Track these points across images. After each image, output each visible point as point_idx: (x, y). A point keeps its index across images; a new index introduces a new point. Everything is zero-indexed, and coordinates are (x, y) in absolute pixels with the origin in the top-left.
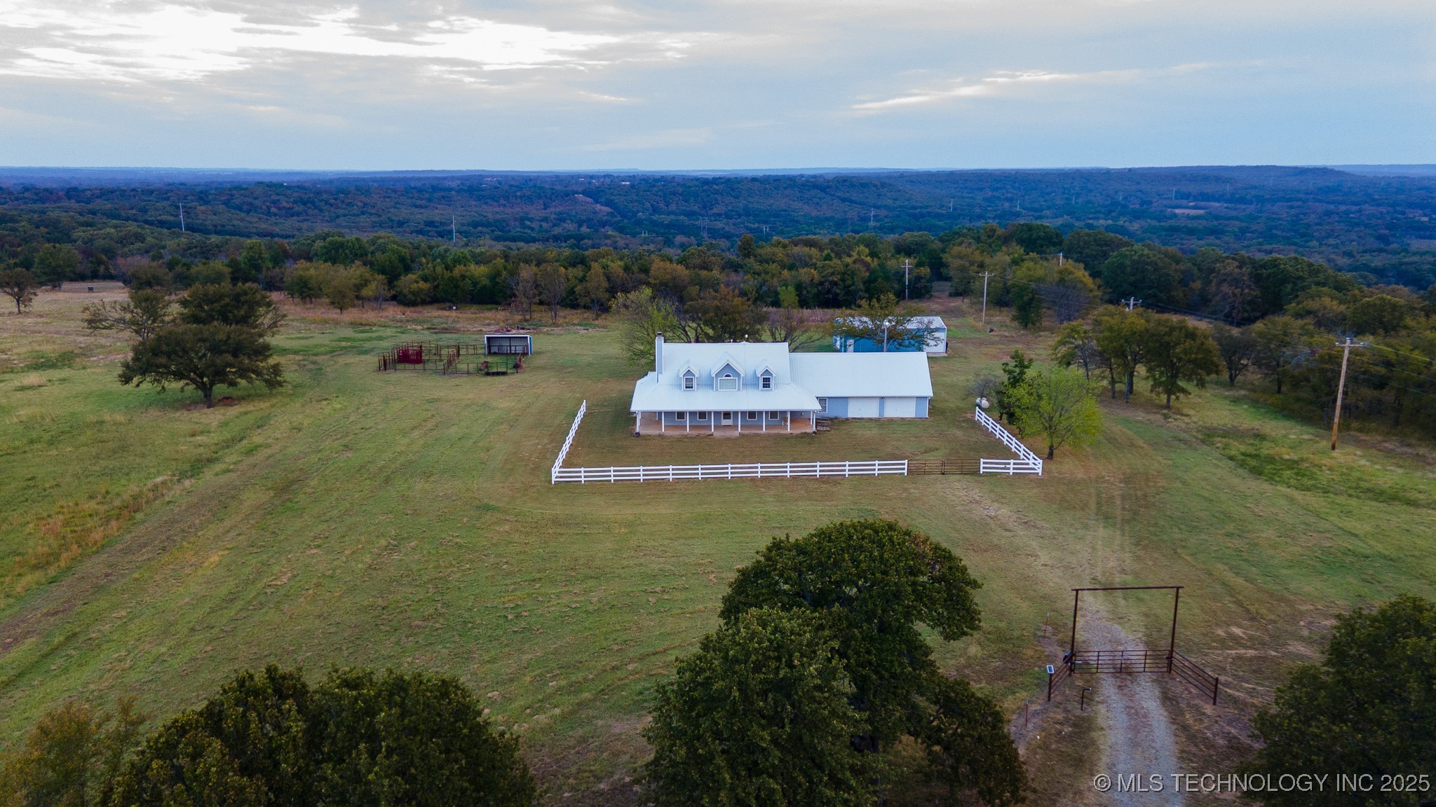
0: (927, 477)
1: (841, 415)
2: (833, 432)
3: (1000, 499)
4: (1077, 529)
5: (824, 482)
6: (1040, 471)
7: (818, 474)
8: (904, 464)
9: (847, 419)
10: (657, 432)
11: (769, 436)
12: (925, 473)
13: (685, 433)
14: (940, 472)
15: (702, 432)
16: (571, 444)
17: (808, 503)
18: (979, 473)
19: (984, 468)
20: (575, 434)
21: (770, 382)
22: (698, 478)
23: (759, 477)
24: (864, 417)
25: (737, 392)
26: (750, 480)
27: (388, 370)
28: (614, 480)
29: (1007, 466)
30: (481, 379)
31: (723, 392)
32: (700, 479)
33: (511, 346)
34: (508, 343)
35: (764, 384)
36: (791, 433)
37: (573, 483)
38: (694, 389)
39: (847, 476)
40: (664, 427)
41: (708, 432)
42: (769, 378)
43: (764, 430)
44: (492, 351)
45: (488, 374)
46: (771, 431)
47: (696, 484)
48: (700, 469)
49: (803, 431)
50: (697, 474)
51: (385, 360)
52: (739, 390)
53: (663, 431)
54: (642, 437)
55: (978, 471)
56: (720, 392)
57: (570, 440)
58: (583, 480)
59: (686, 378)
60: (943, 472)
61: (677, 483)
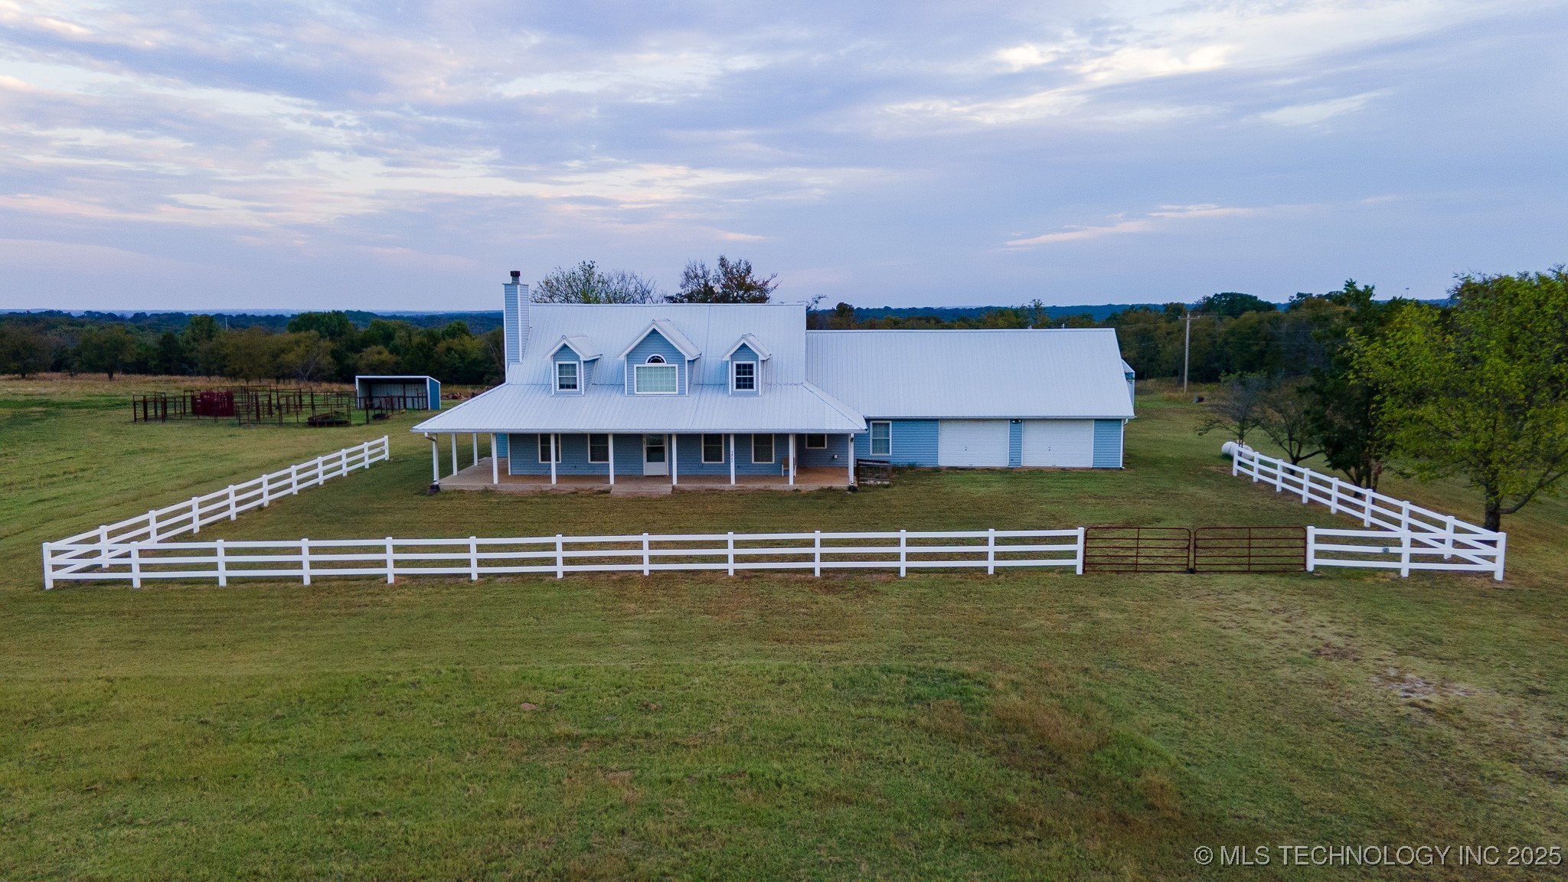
0: (1144, 579)
1: (923, 460)
2: (895, 489)
5: (829, 589)
6: (1498, 569)
7: (817, 565)
8: (1073, 540)
9: (937, 470)
10: (479, 485)
11: (741, 494)
12: (1136, 569)
13: (545, 486)
14: (1185, 568)
15: (587, 485)
16: (260, 508)
17: (749, 646)
18: (1310, 568)
19: (1319, 554)
20: (299, 491)
21: (751, 373)
22: (469, 575)
23: (646, 573)
24: (975, 465)
25: (675, 395)
26: (614, 582)
27: (151, 419)
28: (229, 579)
29: (1393, 550)
30: (293, 430)
31: (644, 396)
32: (474, 577)
33: (405, 398)
34: (400, 393)
35: (738, 380)
36: (797, 490)
37: (109, 587)
38: (575, 387)
39: (903, 574)
40: (499, 473)
41: (603, 487)
42: (751, 366)
43: (733, 482)
44: (376, 406)
45: (313, 423)
46: (750, 486)
47: (453, 590)
48: (473, 549)
49: (826, 485)
50: (466, 563)
51: (145, 403)
52: (682, 393)
53: (496, 481)
54: (440, 495)
55: (1305, 565)
56: (639, 396)
57: (265, 500)
58: (136, 576)
59: (560, 365)
60: (1191, 565)
61: (401, 587)
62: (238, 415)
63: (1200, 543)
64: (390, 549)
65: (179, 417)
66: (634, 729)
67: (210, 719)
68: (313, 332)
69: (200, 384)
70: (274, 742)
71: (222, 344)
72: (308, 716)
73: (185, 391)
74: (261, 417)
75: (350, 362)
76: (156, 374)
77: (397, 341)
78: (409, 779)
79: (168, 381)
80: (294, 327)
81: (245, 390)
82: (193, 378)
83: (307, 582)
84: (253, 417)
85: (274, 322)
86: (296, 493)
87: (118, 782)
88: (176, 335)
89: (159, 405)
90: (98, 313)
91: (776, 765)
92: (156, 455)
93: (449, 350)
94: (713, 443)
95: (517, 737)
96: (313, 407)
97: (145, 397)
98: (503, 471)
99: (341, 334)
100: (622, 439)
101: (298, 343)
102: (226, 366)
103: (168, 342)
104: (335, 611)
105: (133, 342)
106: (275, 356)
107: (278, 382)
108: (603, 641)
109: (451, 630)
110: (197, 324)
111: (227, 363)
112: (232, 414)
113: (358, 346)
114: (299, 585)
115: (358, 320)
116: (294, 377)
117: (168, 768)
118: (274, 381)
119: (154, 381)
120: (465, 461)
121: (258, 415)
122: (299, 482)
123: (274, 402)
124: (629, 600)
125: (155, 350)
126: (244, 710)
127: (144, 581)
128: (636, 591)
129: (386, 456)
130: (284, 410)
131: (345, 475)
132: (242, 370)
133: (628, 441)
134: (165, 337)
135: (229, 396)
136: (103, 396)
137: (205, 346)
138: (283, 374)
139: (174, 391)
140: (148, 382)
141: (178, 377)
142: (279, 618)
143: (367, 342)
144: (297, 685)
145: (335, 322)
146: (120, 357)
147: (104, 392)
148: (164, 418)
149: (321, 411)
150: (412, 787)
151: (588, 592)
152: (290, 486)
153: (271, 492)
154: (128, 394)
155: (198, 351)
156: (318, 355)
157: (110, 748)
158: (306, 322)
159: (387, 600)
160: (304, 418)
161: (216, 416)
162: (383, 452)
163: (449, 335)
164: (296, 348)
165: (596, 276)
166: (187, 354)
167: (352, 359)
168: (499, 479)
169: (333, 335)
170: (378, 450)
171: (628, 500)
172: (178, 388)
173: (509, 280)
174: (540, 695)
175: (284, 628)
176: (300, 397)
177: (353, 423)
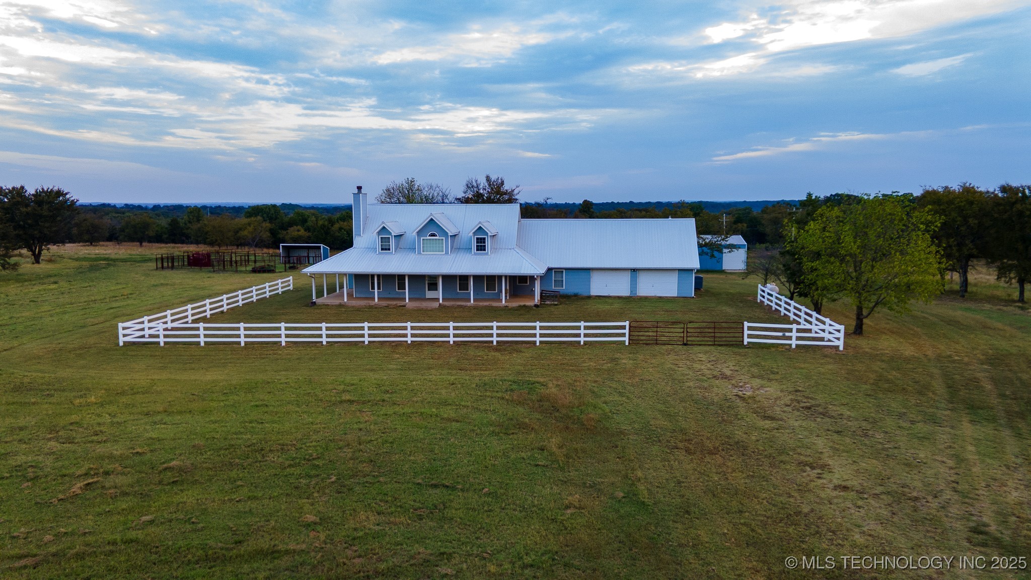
0: (658, 347)
1: (582, 292)
2: (561, 306)
3: (767, 375)
4: (913, 422)
5: (500, 351)
6: (841, 344)
8: (624, 327)
9: (589, 297)
10: (337, 302)
12: (657, 343)
13: (371, 303)
14: (682, 343)
15: (394, 303)
16: (222, 312)
17: (446, 371)
18: (745, 343)
19: (750, 336)
20: (243, 304)
21: (484, 243)
22: (322, 342)
23: (409, 342)
24: (611, 295)
25: (443, 255)
26: (393, 346)
27: (166, 268)
28: (206, 343)
29: (787, 334)
30: (244, 275)
31: (426, 255)
32: (324, 343)
33: (308, 257)
34: (306, 255)
35: (477, 246)
36: (506, 306)
37: (149, 346)
38: (389, 249)
39: (538, 344)
40: (347, 296)
41: (402, 303)
42: (484, 239)
43: (472, 301)
44: (292, 261)
45: (254, 271)
46: (481, 304)
47: (313, 348)
48: (324, 329)
49: (522, 304)
50: (320, 336)
51: (162, 259)
52: (447, 253)
53: (346, 300)
54: (316, 307)
55: (743, 341)
56: (424, 255)
57: (225, 308)
58: (162, 340)
59: (381, 238)
60: (685, 342)
61: (288, 347)
62: (213, 266)
63: (689, 330)
64: (283, 329)
65: (180, 267)
66: (378, 398)
67: (196, 393)
68: (259, 218)
69: (192, 248)
70: (223, 401)
71: (205, 225)
72: (238, 393)
73: (184, 252)
74: (226, 267)
75: (281, 236)
76: (167, 243)
77: (309, 224)
78: (277, 413)
79: (174, 248)
80: (248, 215)
81: (218, 253)
82: (188, 246)
83: (243, 344)
84: (221, 267)
85: (237, 210)
86: (241, 305)
87: (159, 412)
88: (179, 219)
89: (170, 260)
90: (132, 205)
91: (434, 410)
92: (169, 287)
93: (340, 229)
94: (463, 280)
95: (327, 401)
96: (255, 261)
97: (162, 255)
98: (350, 295)
99: (276, 218)
100: (413, 278)
101: (249, 224)
102: (207, 238)
103: (174, 223)
104: (255, 357)
105: (154, 224)
106: (236, 232)
107: (238, 248)
108: (378, 369)
109: (308, 364)
110: (191, 212)
111: (208, 237)
112: (210, 266)
113: (285, 226)
114: (239, 346)
115: (289, 209)
116: (247, 245)
117: (179, 408)
118: (236, 247)
119: (166, 247)
120: (331, 290)
121: (224, 266)
122: (243, 300)
123: (234, 259)
124: (397, 354)
125: (166, 228)
126: (210, 391)
127: (165, 343)
128: (401, 350)
129: (291, 287)
130: (239, 264)
131: (268, 297)
132: (216, 240)
133: (416, 279)
134: (172, 221)
135: (208, 255)
136: (138, 255)
137: (195, 226)
138: (240, 243)
139: (178, 253)
140: (163, 247)
141: (179, 245)
142: (228, 359)
143: (291, 224)
144: (234, 382)
145: (272, 211)
146: (147, 233)
147: (138, 253)
148: (173, 267)
149: (258, 264)
150: (278, 415)
151: (378, 350)
152: (238, 301)
153: (228, 304)
154: (152, 254)
155: (191, 229)
156: (261, 231)
157: (155, 402)
158: (256, 211)
159: (280, 352)
160: (249, 268)
161: (201, 266)
162: (289, 285)
163: (340, 220)
164: (248, 227)
165: (416, 186)
166: (185, 231)
167: (282, 234)
168: (347, 299)
169: (271, 219)
170: (287, 284)
171: (414, 310)
172: (180, 251)
173: (356, 191)
174: (342, 387)
175: (230, 363)
176: (248, 256)
177: (277, 271)
